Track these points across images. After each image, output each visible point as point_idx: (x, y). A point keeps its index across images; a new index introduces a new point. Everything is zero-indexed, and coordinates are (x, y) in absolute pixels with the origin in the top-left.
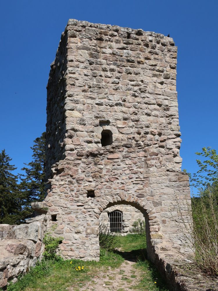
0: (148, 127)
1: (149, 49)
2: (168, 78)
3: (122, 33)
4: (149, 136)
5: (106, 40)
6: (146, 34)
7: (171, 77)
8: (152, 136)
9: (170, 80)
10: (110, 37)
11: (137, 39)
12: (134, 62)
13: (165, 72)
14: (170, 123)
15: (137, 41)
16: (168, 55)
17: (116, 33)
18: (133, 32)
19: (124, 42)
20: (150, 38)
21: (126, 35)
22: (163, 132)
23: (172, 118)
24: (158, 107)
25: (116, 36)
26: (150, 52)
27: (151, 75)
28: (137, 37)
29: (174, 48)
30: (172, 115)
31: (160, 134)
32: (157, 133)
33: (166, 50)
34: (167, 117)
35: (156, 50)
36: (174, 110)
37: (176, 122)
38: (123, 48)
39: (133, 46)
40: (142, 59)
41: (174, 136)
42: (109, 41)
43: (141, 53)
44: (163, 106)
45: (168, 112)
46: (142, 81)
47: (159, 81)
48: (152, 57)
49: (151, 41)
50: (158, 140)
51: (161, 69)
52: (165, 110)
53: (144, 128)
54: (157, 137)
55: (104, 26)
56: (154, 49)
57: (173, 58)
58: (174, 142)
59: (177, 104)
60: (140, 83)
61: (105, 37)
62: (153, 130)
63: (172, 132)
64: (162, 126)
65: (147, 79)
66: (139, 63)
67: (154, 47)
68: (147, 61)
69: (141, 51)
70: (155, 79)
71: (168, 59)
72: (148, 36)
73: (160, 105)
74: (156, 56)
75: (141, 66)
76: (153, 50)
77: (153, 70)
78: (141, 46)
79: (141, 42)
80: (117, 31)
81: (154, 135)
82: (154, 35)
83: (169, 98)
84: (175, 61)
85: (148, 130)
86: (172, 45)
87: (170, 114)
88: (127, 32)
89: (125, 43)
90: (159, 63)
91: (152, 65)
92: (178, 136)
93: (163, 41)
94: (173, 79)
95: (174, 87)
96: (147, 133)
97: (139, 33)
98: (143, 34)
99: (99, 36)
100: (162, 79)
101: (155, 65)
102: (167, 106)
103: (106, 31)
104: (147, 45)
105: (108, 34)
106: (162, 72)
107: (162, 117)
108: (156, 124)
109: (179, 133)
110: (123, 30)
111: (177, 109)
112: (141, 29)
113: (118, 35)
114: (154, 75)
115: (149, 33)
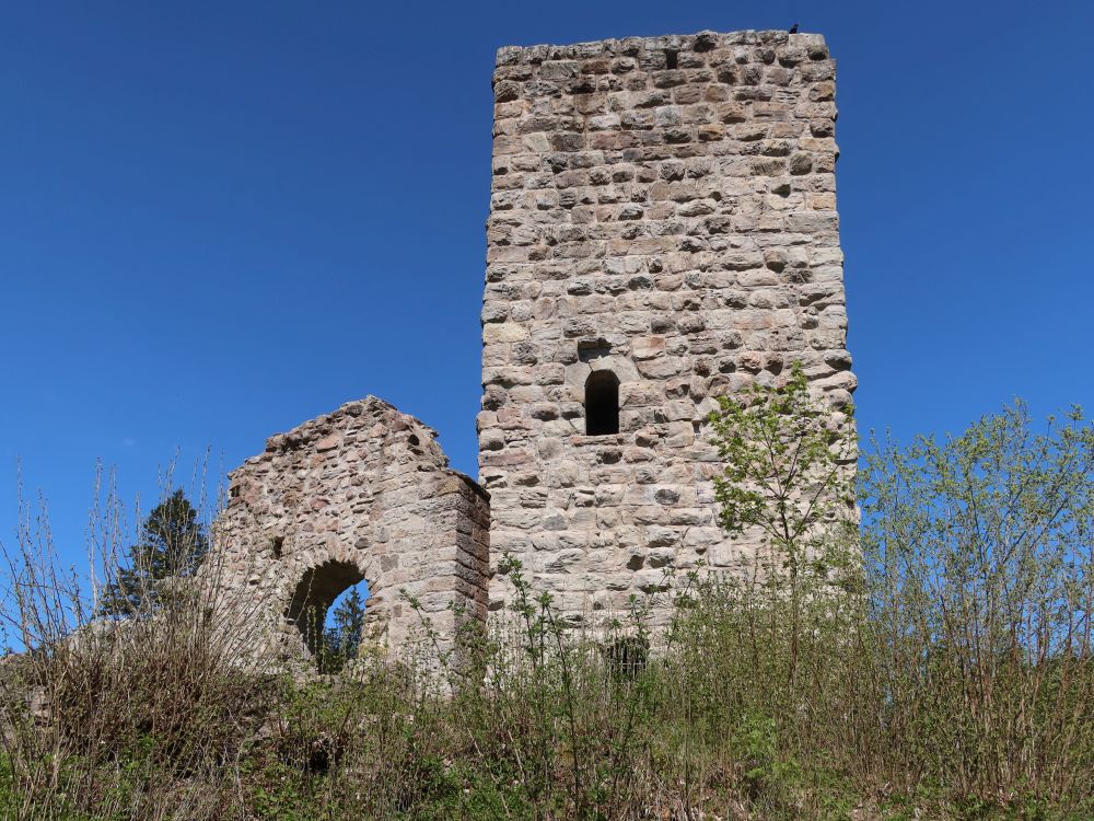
0: (731, 346)
1: (738, 88)
2: (807, 171)
3: (648, 55)
4: (739, 377)
5: (603, 89)
6: (728, 42)
7: (815, 166)
8: (747, 376)
9: (812, 176)
10: (612, 76)
11: (699, 65)
12: (688, 140)
13: (795, 153)
14: (811, 325)
15: (697, 70)
16: (805, 92)
17: (631, 61)
18: (685, 45)
19: (657, 81)
20: (739, 52)
21: (663, 59)
22: (784, 357)
23: (821, 308)
24: (771, 274)
25: (632, 68)
26: (741, 97)
27: (747, 170)
28: (697, 57)
29: (826, 67)
30: (818, 296)
31: (775, 367)
32: (764, 363)
33: (798, 79)
34: (803, 303)
35: (763, 86)
36: (829, 277)
37: (834, 317)
38: (654, 103)
39: (684, 89)
40: (716, 125)
41: (826, 369)
42: (612, 87)
43: (711, 105)
44: (789, 269)
45: (806, 285)
46: (717, 196)
47: (775, 186)
48: (749, 112)
49: (742, 61)
50: (768, 389)
51: (778, 144)
52: (795, 279)
53: (722, 352)
54: (765, 377)
55: (595, 47)
56: (755, 84)
57: (821, 100)
58: (827, 389)
59: (838, 255)
60: (711, 202)
61: (596, 80)
62: (747, 354)
63: (816, 355)
64: (782, 336)
65: (732, 187)
66: (704, 138)
67: (752, 79)
68: (731, 128)
69: (710, 98)
70: (761, 180)
71: (802, 106)
72: (733, 48)
73: (777, 267)
74: (764, 106)
75: (713, 146)
76: (750, 87)
77: (755, 152)
78: (708, 84)
79: (711, 70)
80: (633, 53)
81: (755, 372)
82: (752, 40)
83: (807, 238)
84: (831, 108)
85: (733, 357)
86: (817, 57)
87: (811, 293)
88: (665, 51)
89: (659, 86)
90: (770, 126)
91: (749, 139)
92: (840, 365)
93: (781, 51)
94: (821, 170)
95: (829, 199)
96: (728, 368)
97: (703, 45)
98: (718, 44)
99: (578, 83)
100: (786, 177)
101: (760, 136)
102: (802, 265)
103: (603, 59)
104: (728, 78)
105: (609, 67)
106: (785, 152)
107: (784, 306)
108: (761, 334)
109: (842, 354)
110: (651, 45)
111: (839, 270)
112: (707, 32)
113: (636, 66)
114: (759, 170)
115: (735, 36)
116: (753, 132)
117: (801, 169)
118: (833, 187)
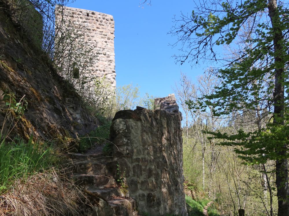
0: (97, 67)
1: (99, 23)
2: (110, 39)
3: (84, 13)
4: (98, 72)
5: (76, 17)
6: (97, 14)
7: (111, 39)
8: (100, 72)
9: (110, 40)
10: (78, 15)
11: (92, 17)
12: (90, 30)
13: (108, 36)
14: (110, 65)
15: (92, 18)
16: (110, 25)
17: (81, 13)
18: (90, 13)
19: (85, 18)
20: (99, 16)
21: (86, 14)
22: (105, 69)
23: (111, 62)
24: (104, 56)
25: (81, 15)
26: (99, 24)
27: (100, 37)
28: (92, 15)
29: (113, 22)
30: (111, 60)
31: (104, 71)
32: (102, 70)
33: (109, 23)
34: (109, 61)
35: (103, 23)
36: (112, 58)
37: (113, 64)
38: (85, 22)
39: (90, 20)
40: (95, 28)
41: (112, 72)
42: (77, 17)
43: (94, 25)
44: (106, 55)
45: (109, 58)
46: (95, 41)
47: (105, 41)
48: (101, 27)
49: (100, 18)
50: (103, 74)
51: (105, 34)
52: (107, 57)
53: (96, 67)
54: (102, 72)
55: (74, 9)
56: (102, 22)
57: (112, 28)
58: (112, 75)
59: (114, 54)
60: (94, 42)
61: (75, 15)
62: (100, 68)
63: (110, 70)
64: (105, 66)
65: (98, 40)
66: (93, 30)
67: (101, 22)
68: (98, 29)
69: (94, 23)
70: (102, 39)
71: (109, 28)
72: (98, 15)
73: (105, 55)
74: (103, 27)
75: (95, 32)
76: (101, 23)
77: (101, 34)
78: (94, 21)
79: (95, 18)
80: (81, 12)
81: (101, 71)
82: (101, 15)
83: (109, 50)
84: (114, 29)
85: (97, 68)
86: (112, 20)
87: (110, 60)
88: (87, 13)
89: (86, 19)
90: (104, 30)
91: (100, 32)
92: (114, 72)
93: (106, 18)
94: (112, 40)
95: (113, 45)
96: (97, 70)
97: (93, 13)
98: (96, 14)
99: (71, 15)
100: (106, 40)
101: (102, 32)
102: (109, 55)
103: (76, 12)
104: (97, 20)
105: (77, 13)
106: (106, 35)
107: (106, 61)
108: (102, 65)
109: (114, 70)
110: (84, 11)
111: (114, 57)
112: (94, 11)
113: (82, 14)
114: (102, 38)
115: (98, 13)
116: (101, 31)
117: (109, 39)
118: (114, 43)
